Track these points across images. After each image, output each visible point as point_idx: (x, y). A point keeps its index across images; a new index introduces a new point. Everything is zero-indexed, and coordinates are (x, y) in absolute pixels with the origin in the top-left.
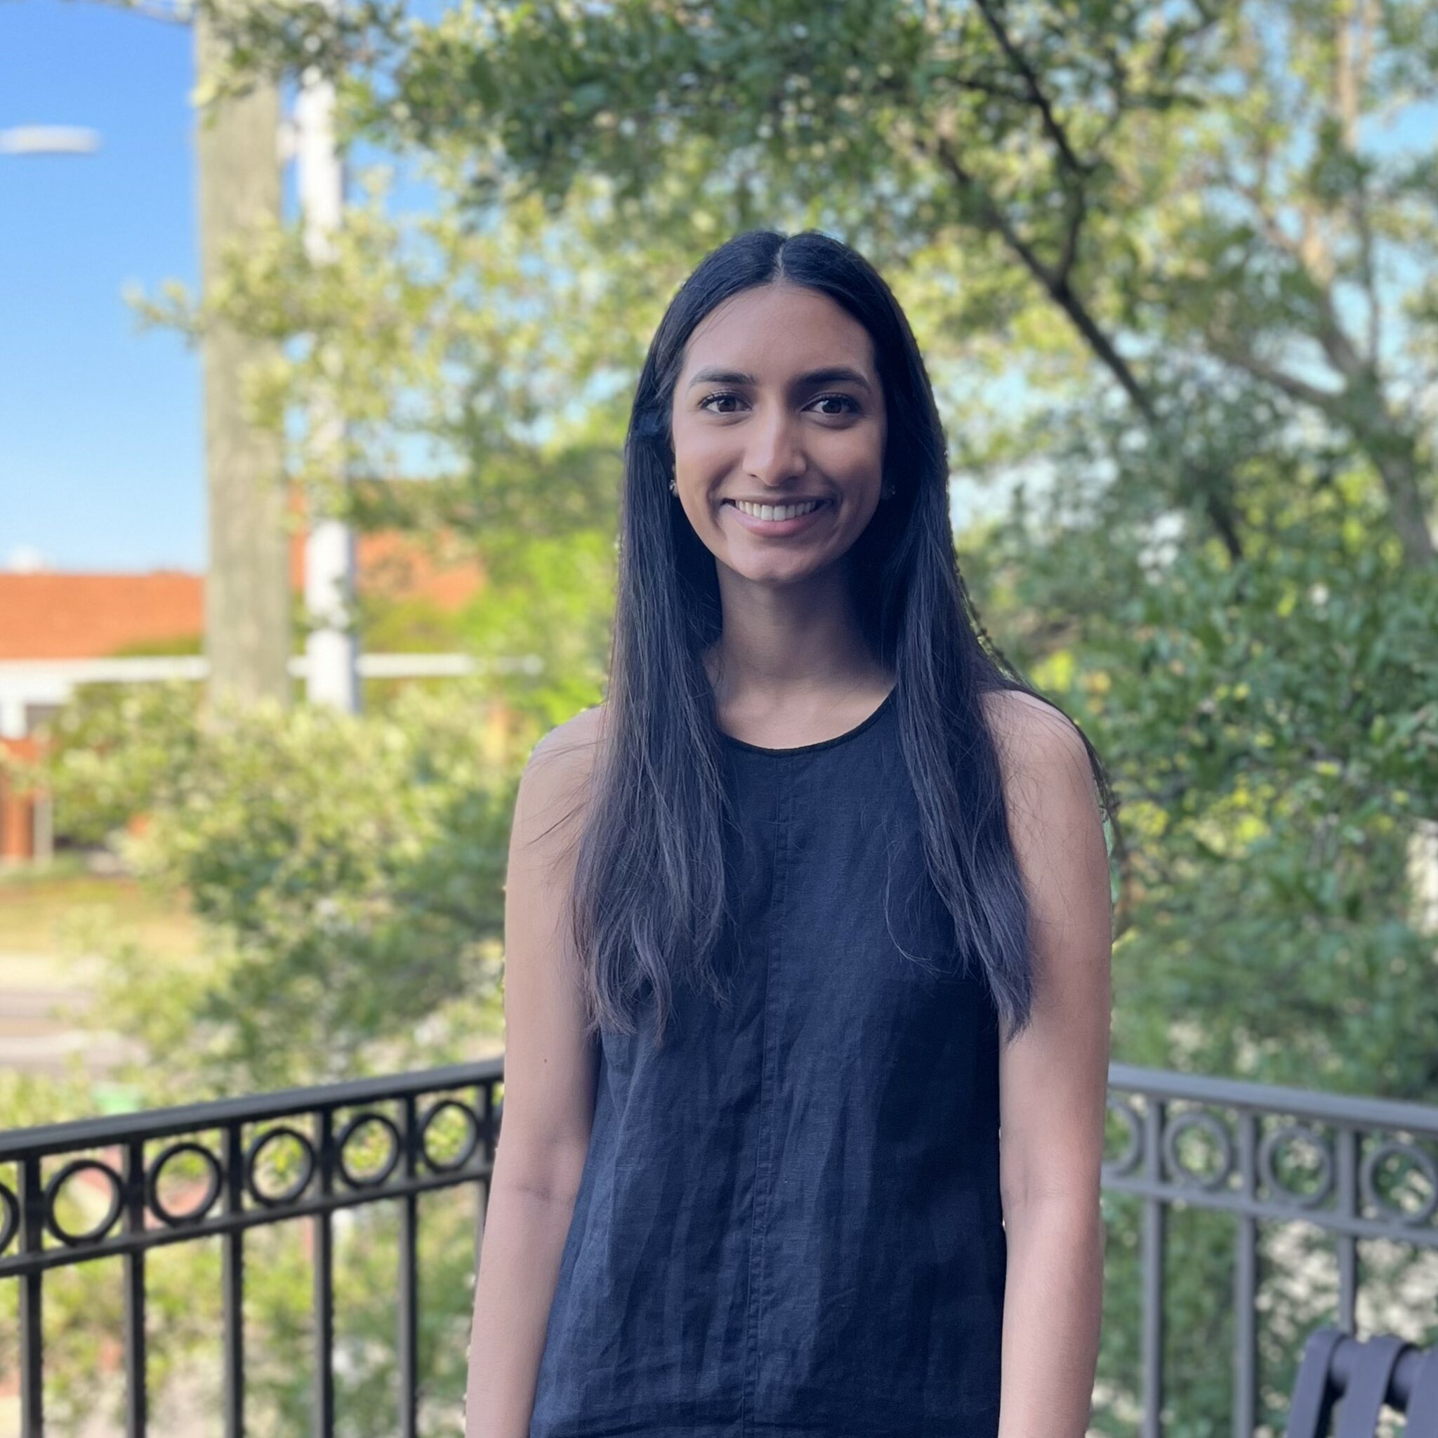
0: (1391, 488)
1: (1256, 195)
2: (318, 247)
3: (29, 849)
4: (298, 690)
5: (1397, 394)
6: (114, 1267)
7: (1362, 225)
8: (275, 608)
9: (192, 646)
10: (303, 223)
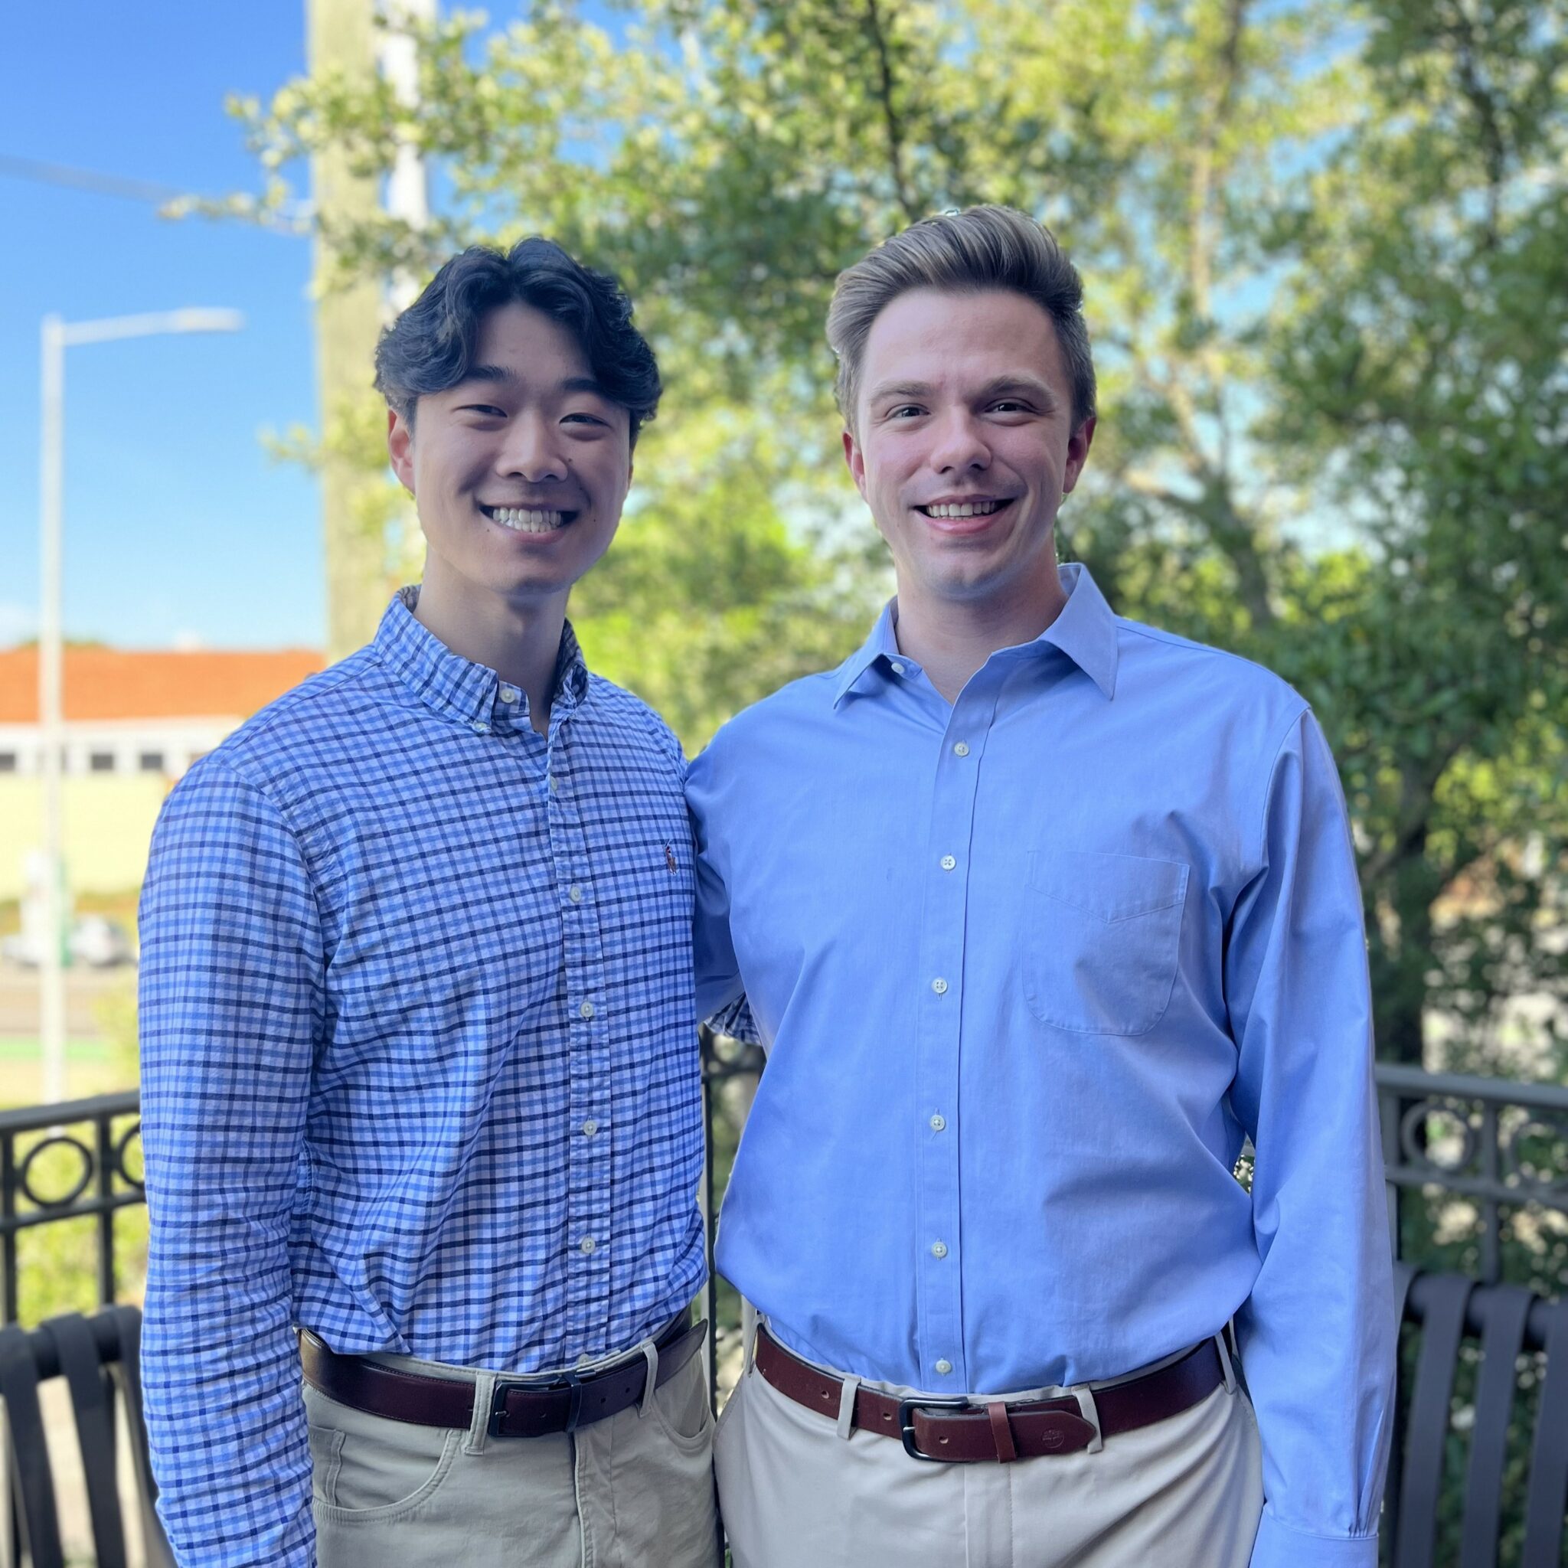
0: (1241, 570)
1: (1129, 346)
5: (1242, 499)
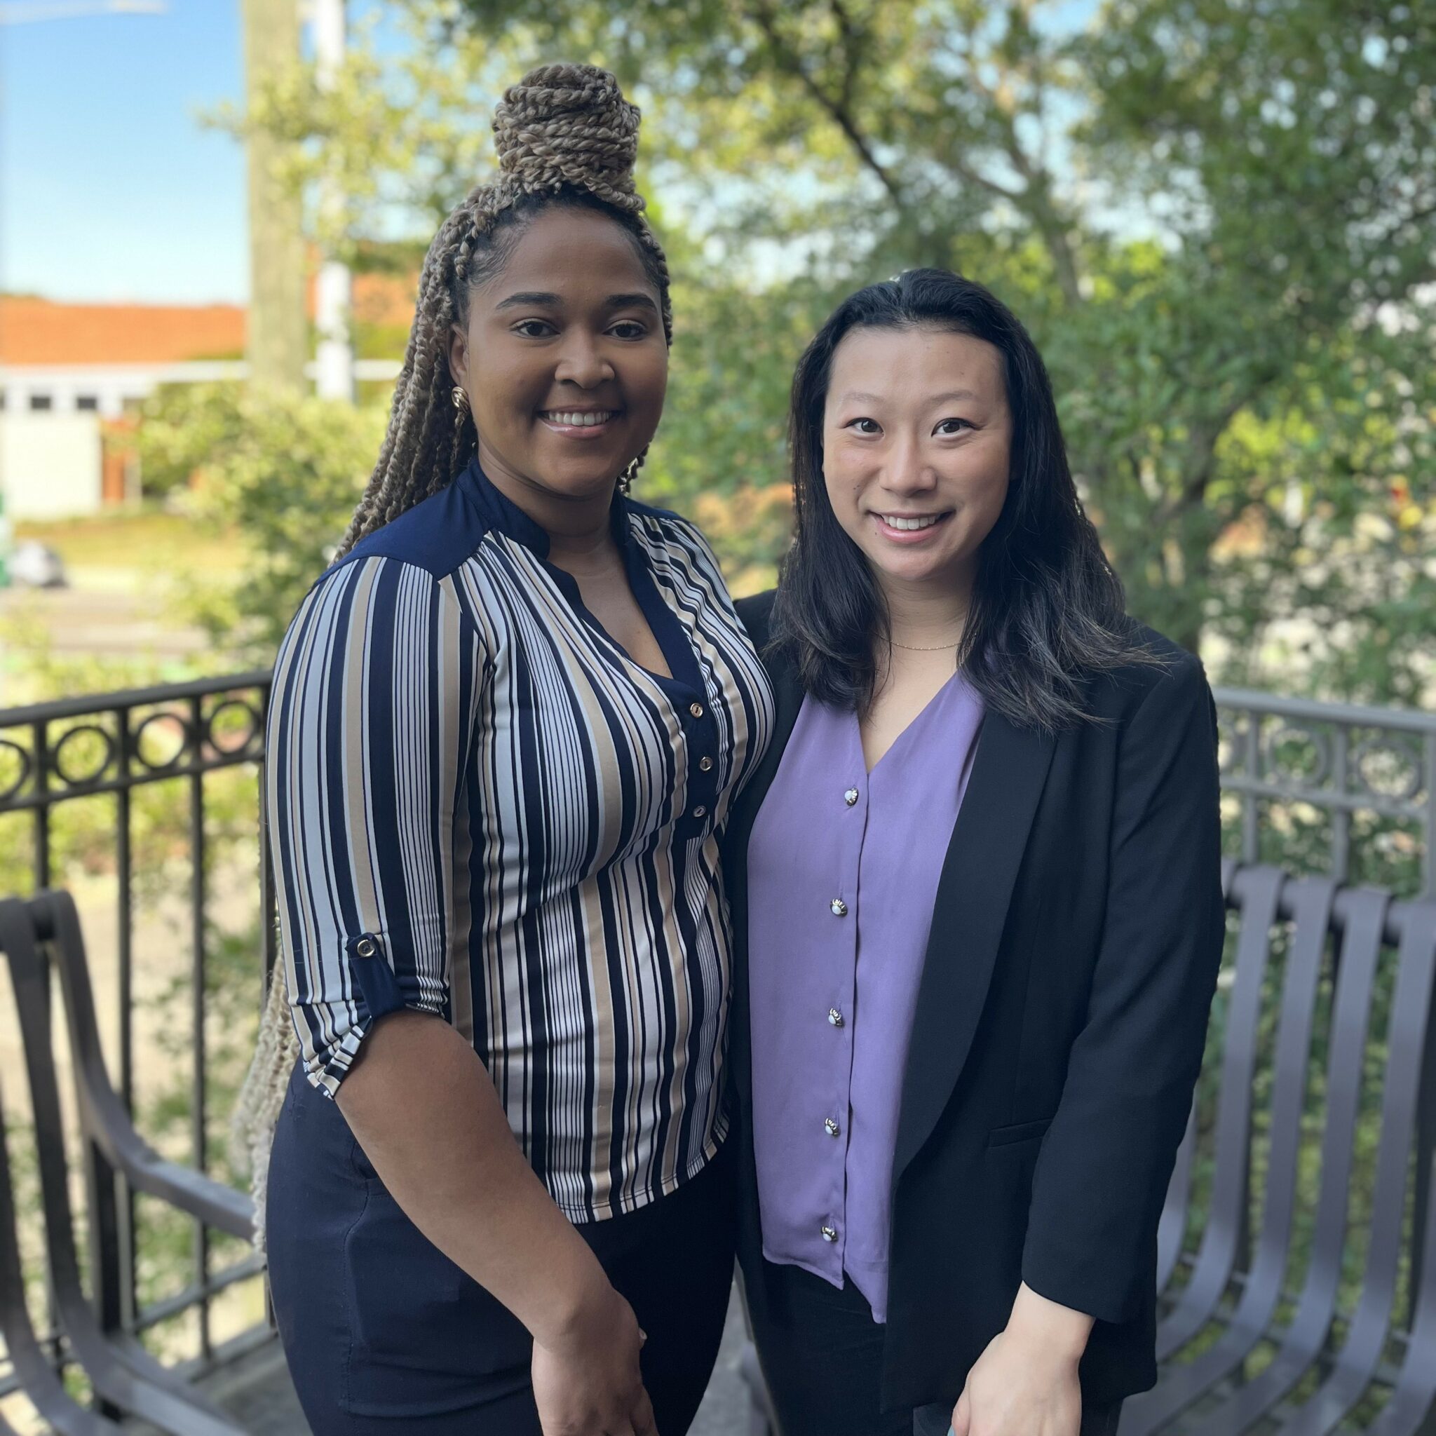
1: (966, 56)
2: (327, 80)
3: (122, 494)
4: (311, 387)
6: (182, 786)
7: (1038, 77)
8: (296, 327)
9: (236, 355)
10: (315, 62)
